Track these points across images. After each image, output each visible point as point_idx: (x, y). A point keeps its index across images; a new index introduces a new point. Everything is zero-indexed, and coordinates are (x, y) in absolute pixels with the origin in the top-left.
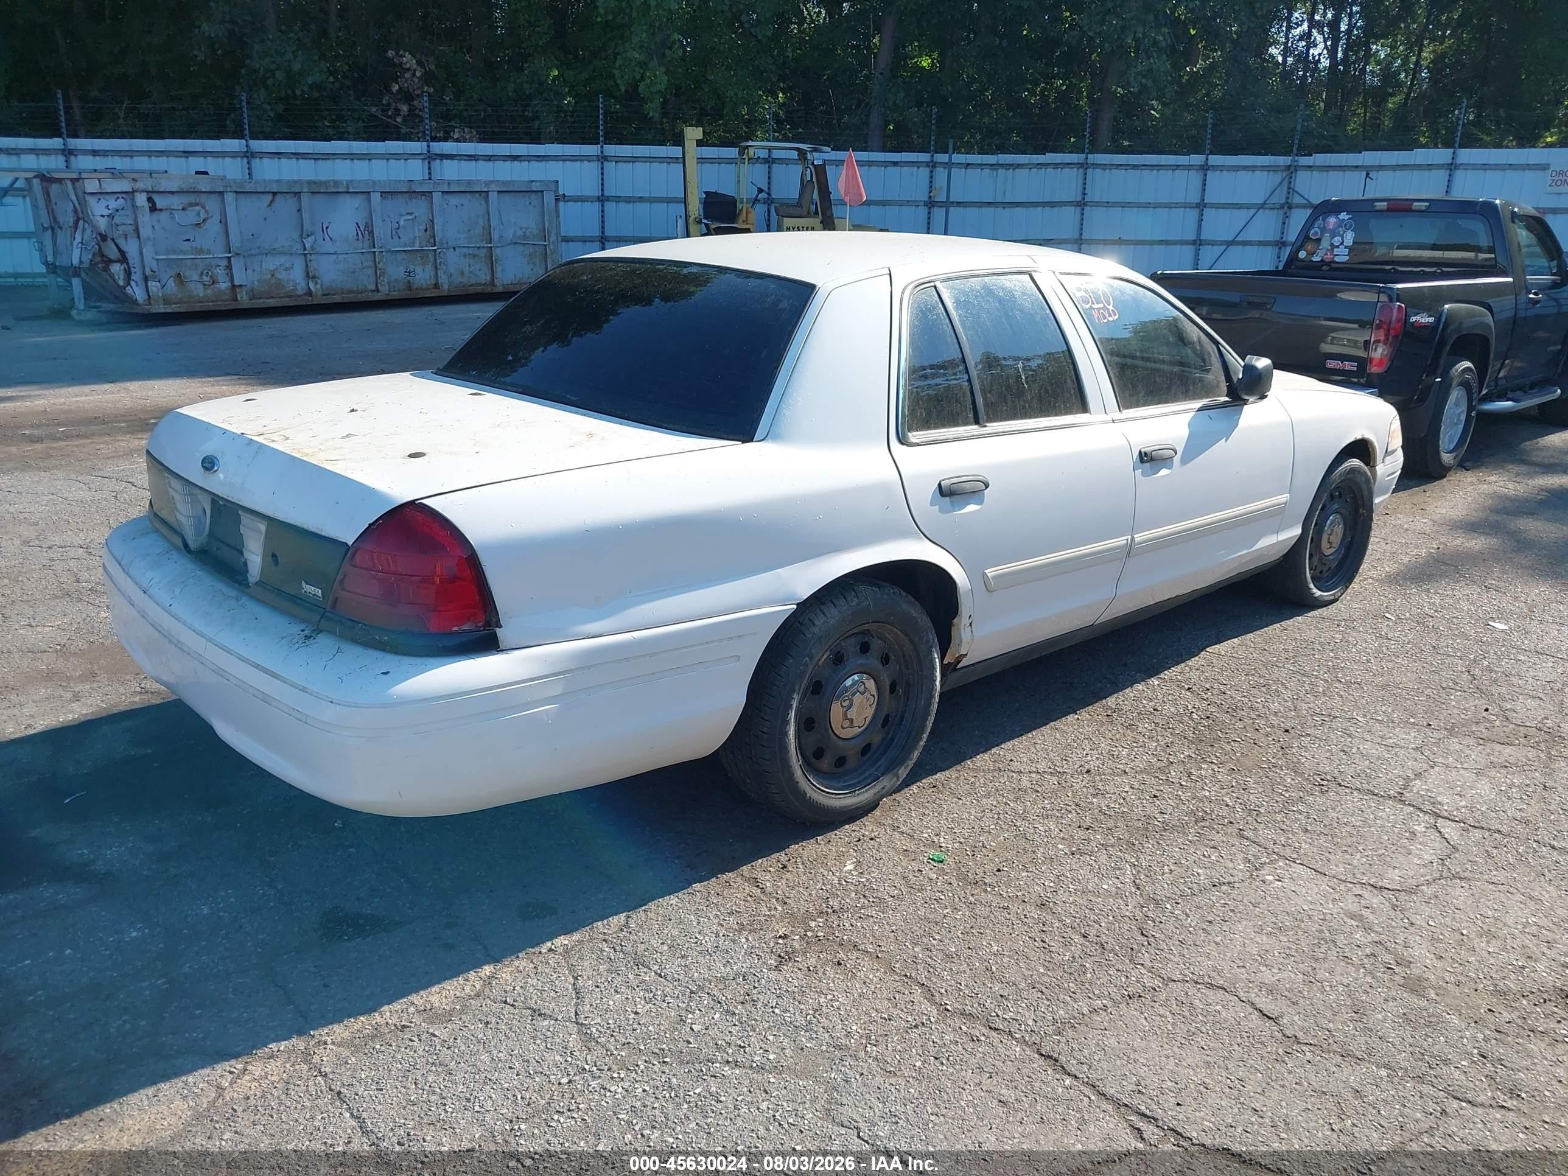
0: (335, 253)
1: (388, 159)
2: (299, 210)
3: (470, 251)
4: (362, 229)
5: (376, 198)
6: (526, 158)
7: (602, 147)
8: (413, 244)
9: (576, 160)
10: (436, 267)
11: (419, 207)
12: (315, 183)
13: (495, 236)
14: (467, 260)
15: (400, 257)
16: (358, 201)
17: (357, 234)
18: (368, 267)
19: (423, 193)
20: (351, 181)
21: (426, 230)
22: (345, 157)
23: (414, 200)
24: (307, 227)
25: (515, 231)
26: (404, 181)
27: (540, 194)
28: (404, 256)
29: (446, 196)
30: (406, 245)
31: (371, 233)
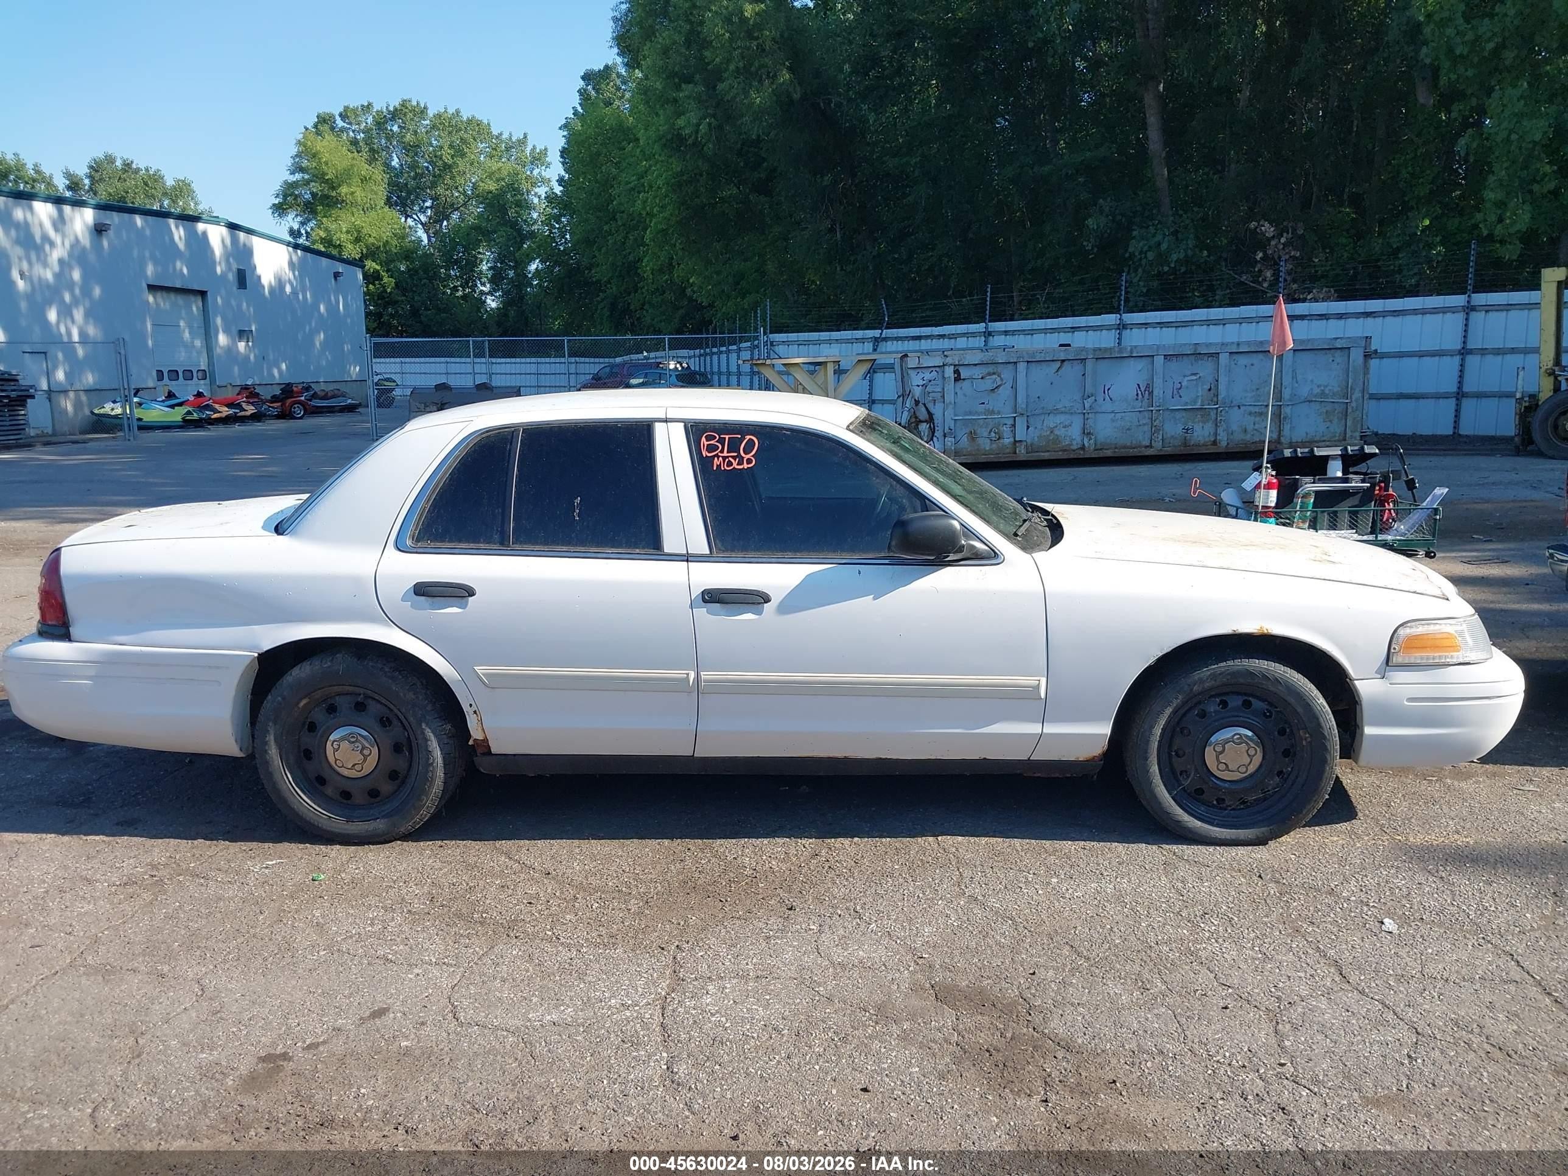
0: (1112, 412)
1: (1224, 324)
2: (1084, 375)
3: (1257, 409)
4: (1143, 389)
5: (1159, 360)
6: (1381, 314)
7: (1469, 296)
8: (1195, 402)
9: (1438, 313)
10: (1216, 425)
11: (1205, 369)
12: (1100, 349)
13: (1286, 394)
14: (1253, 418)
15: (1178, 415)
16: (1141, 364)
17: (1137, 395)
18: (1144, 424)
19: (1211, 355)
20: (1136, 347)
21: (1210, 390)
22: (1202, 323)
23: (1200, 362)
24: (1089, 389)
25: (1312, 389)
26: (1190, 344)
28: (1184, 414)
29: (1235, 357)
30: (1186, 404)
31: (1151, 393)
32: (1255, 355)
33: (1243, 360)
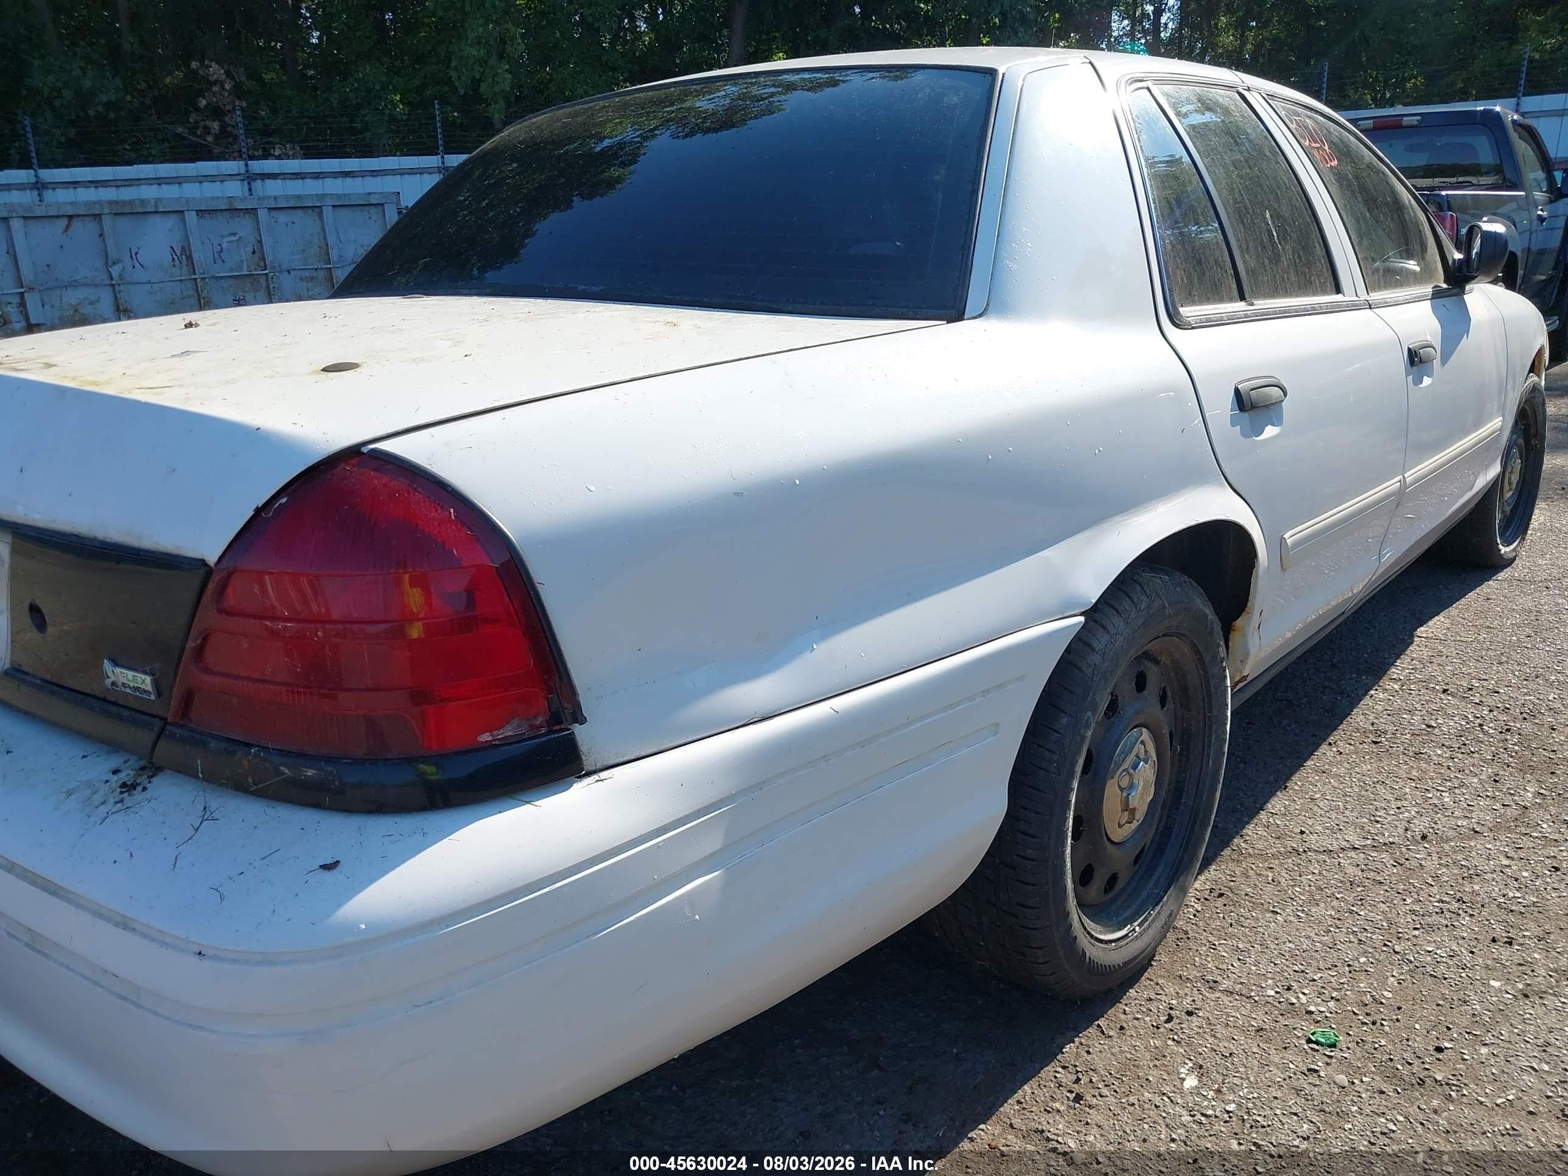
0: (149, 282)
1: (201, 182)
2: (101, 235)
3: (307, 274)
4: (178, 253)
5: (191, 218)
6: (359, 174)
7: (443, 157)
8: (241, 269)
9: (416, 174)
10: (269, 293)
11: (243, 227)
12: (117, 202)
13: (334, 255)
14: (305, 284)
15: (226, 284)
16: (170, 222)
17: (173, 259)
18: (189, 297)
19: (247, 211)
20: (160, 200)
21: (254, 253)
22: (151, 182)
23: (237, 220)
24: (113, 254)
25: (356, 250)
26: (223, 198)
27: (380, 208)
28: (231, 282)
29: (274, 213)
30: (231, 270)
31: (190, 258)
32: (294, 212)
33: (282, 217)
